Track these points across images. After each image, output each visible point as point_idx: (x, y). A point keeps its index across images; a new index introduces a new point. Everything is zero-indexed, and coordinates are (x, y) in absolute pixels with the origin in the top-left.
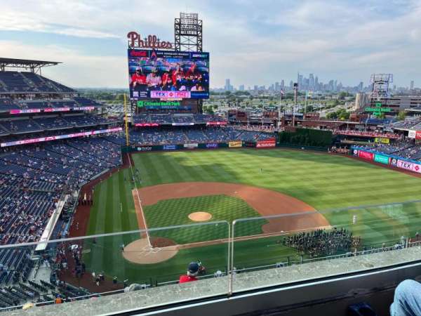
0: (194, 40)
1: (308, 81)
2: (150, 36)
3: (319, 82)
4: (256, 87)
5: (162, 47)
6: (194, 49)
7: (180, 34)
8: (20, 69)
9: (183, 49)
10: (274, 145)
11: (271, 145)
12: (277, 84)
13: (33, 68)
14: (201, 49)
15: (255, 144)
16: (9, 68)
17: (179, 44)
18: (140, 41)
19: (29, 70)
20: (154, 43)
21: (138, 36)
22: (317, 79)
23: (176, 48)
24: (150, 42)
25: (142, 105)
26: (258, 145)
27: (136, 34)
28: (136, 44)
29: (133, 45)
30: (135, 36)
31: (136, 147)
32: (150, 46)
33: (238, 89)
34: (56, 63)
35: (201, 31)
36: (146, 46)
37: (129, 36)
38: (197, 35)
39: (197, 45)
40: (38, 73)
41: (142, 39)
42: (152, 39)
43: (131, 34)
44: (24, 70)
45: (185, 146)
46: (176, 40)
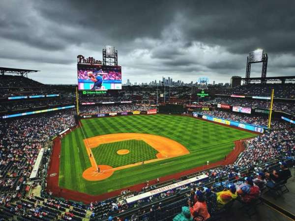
0: (113, 60)
1: (167, 80)
2: (89, 58)
3: (173, 81)
4: (142, 83)
5: (96, 63)
6: (113, 64)
7: (106, 57)
8: (14, 74)
9: (107, 64)
10: (156, 112)
11: (154, 112)
12: (153, 82)
13: (22, 73)
14: (117, 65)
15: (146, 112)
16: (7, 73)
17: (106, 62)
18: (84, 60)
19: (20, 75)
20: (92, 61)
21: (83, 58)
22: (172, 79)
23: (104, 64)
24: (89, 61)
25: (85, 93)
26: (148, 113)
27: (82, 56)
28: (82, 61)
29: (80, 62)
30: (81, 57)
31: (83, 116)
32: (89, 63)
33: (134, 84)
34: (36, 71)
35: (117, 56)
36: (88, 63)
37: (78, 57)
38: (115, 58)
39: (115, 62)
40: (26, 76)
41: (85, 59)
42: (91, 59)
43: (79, 56)
44: (16, 75)
45: (110, 114)
46: (103, 59)
